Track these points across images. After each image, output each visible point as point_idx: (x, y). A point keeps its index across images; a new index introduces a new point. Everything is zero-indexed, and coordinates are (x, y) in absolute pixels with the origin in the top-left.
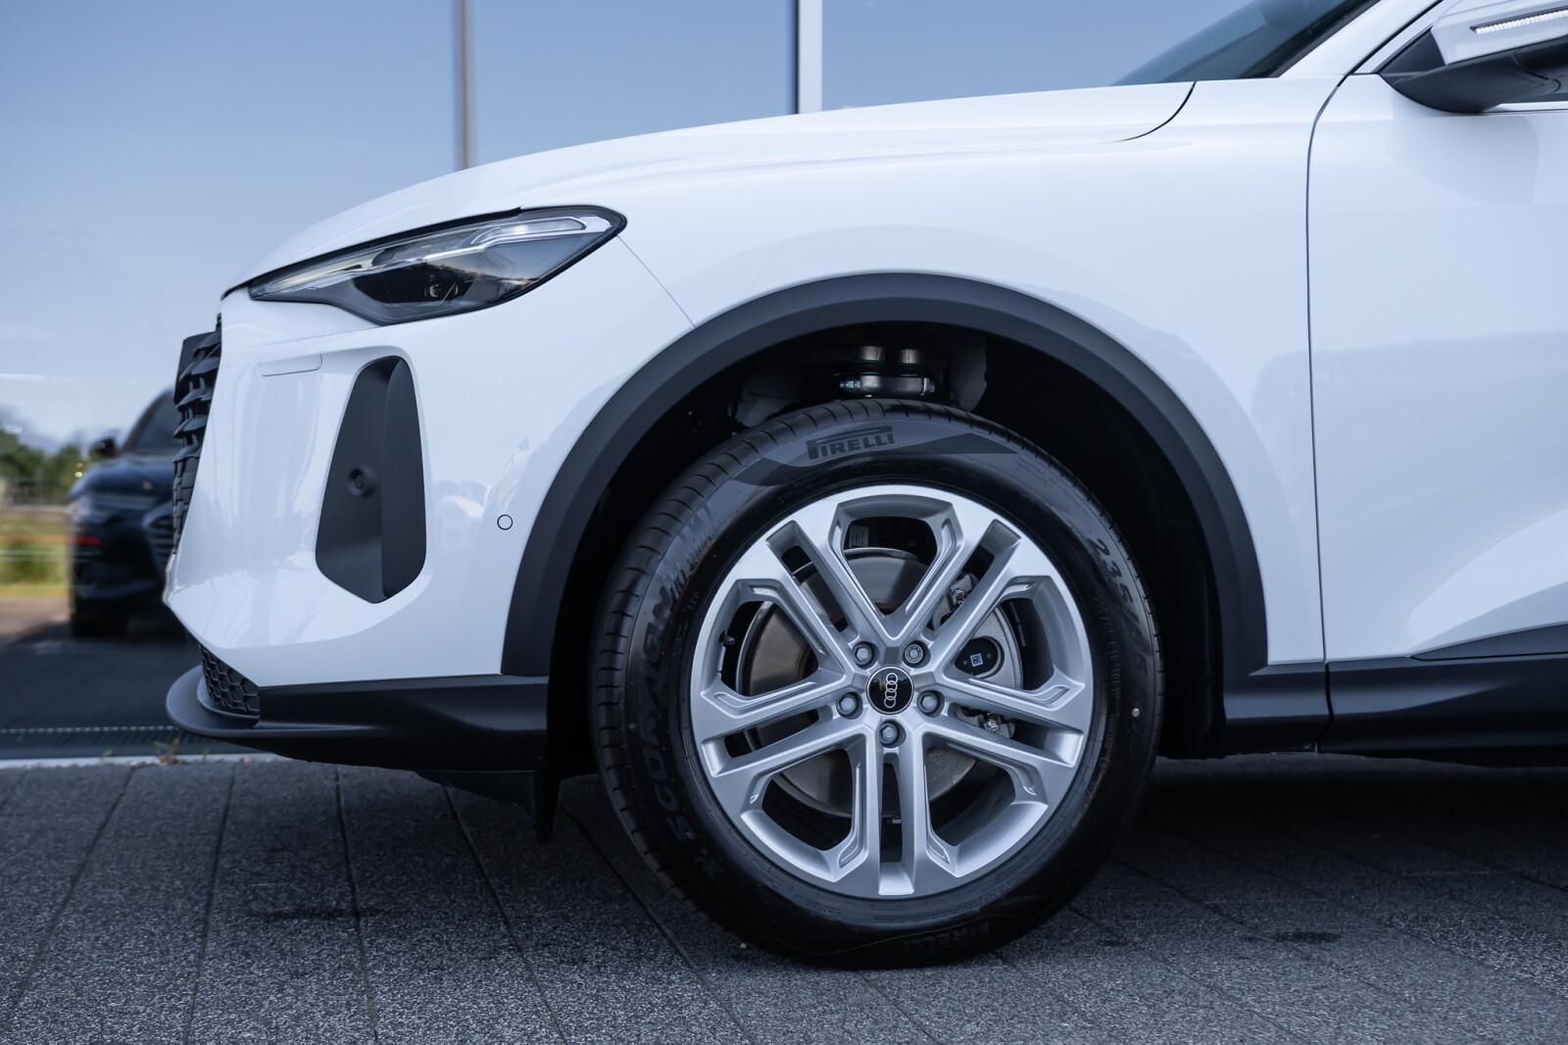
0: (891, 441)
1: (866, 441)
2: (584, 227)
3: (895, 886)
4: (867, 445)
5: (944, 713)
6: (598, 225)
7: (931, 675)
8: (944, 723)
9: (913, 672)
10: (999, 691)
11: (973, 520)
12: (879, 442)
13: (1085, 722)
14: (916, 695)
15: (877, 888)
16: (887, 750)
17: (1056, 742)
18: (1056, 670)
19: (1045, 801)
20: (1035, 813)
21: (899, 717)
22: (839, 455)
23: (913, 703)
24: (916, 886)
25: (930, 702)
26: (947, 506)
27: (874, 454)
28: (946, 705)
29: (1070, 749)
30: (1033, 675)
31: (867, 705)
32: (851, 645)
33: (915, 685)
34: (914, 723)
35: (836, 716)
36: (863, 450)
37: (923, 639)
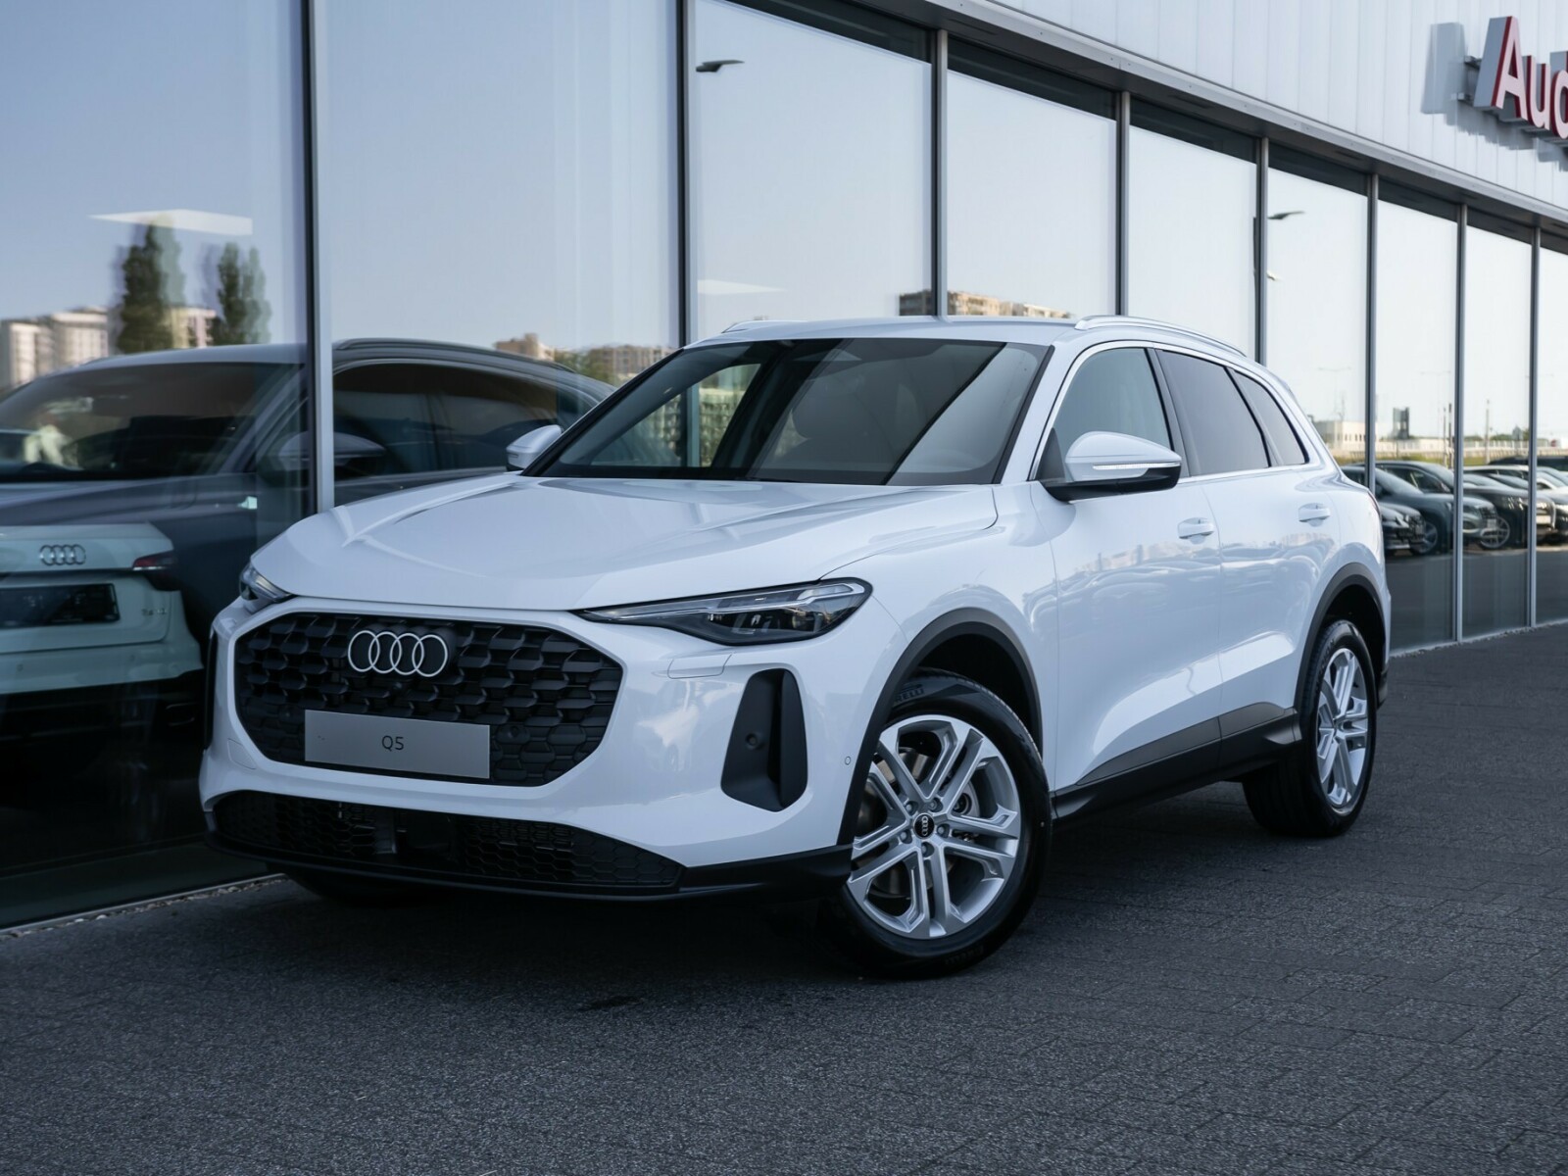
0: (922, 692)
1: (911, 694)
2: (852, 590)
3: (937, 932)
4: (912, 696)
5: (950, 835)
6: (858, 589)
7: (945, 815)
8: (951, 840)
9: (934, 815)
10: (971, 821)
11: (962, 729)
12: (917, 694)
13: (1018, 833)
14: (936, 827)
15: (928, 934)
16: (926, 859)
17: (1004, 845)
18: (999, 806)
19: (1002, 877)
20: (998, 884)
21: (928, 840)
22: (900, 702)
23: (935, 832)
24: (946, 931)
25: (941, 830)
26: (949, 724)
27: (917, 700)
28: (951, 831)
29: (1012, 848)
30: (986, 812)
31: (914, 836)
32: (905, 803)
33: (935, 822)
34: (939, 843)
35: (900, 843)
36: (911, 699)
37: (938, 797)
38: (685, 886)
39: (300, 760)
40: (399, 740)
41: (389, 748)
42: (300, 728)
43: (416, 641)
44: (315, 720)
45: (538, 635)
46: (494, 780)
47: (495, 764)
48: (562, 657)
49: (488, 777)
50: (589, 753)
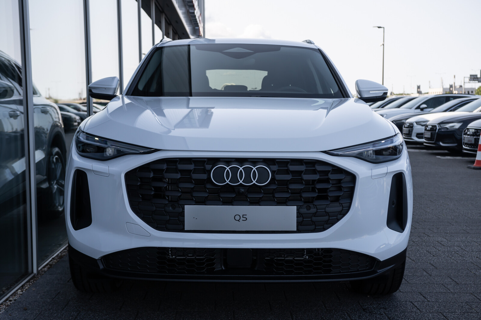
38: (379, 270)
39: (182, 230)
40: (244, 216)
41: (238, 220)
42: (182, 214)
43: (253, 169)
44: (189, 210)
45: (312, 163)
46: (299, 231)
47: (299, 224)
48: (326, 173)
49: (296, 230)
50: (344, 215)
